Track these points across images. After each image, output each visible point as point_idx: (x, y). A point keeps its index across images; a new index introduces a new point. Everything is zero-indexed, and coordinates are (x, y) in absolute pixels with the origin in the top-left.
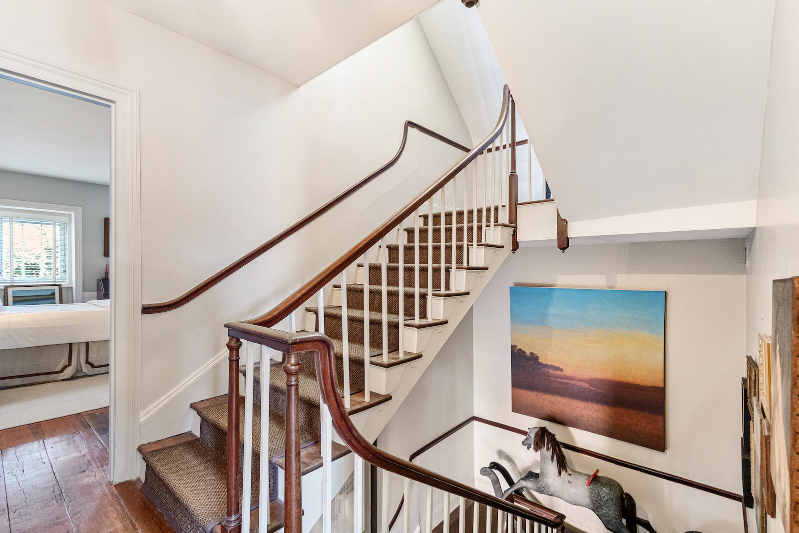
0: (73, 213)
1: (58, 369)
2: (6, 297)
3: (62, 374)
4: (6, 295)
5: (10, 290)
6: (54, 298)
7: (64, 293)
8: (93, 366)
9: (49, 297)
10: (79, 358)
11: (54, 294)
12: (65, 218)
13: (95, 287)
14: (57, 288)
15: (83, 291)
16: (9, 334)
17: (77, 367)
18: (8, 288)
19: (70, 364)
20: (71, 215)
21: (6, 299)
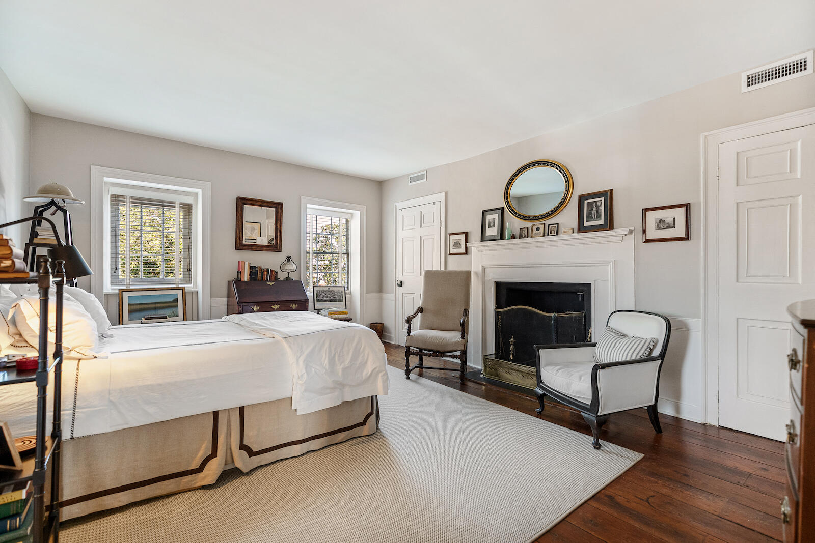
0: (199, 191)
1: (195, 465)
2: (121, 306)
3: (201, 475)
4: (121, 302)
5: (126, 295)
6: (177, 306)
7: (188, 298)
8: (251, 453)
9: (170, 304)
10: (229, 438)
11: (176, 300)
12: (190, 197)
13: (225, 292)
14: (180, 293)
15: (211, 298)
16: (111, 401)
17: (226, 458)
18: (123, 293)
19: (214, 454)
20: (197, 194)
21: (121, 308)
